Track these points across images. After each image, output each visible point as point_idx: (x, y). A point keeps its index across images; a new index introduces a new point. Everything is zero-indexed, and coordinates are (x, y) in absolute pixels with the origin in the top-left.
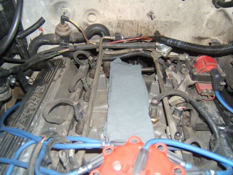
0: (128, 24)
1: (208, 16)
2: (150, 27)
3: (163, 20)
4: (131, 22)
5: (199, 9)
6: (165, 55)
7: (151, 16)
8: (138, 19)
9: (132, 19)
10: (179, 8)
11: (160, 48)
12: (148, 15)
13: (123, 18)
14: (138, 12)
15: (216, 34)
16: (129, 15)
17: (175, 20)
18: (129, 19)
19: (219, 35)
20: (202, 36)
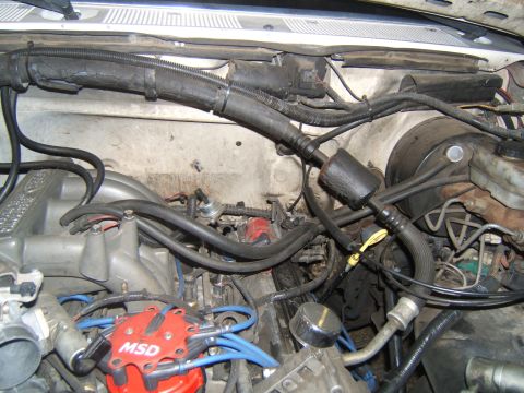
0: (163, 178)
1: (274, 166)
2: (198, 181)
3: (215, 172)
4: (169, 176)
5: (261, 156)
6: (213, 221)
7: (197, 167)
8: (178, 171)
9: (170, 172)
10: (234, 156)
11: (205, 211)
12: (192, 165)
13: (155, 170)
14: (176, 162)
15: (291, 188)
16: (163, 166)
17: (232, 171)
18: (164, 171)
19: (296, 190)
20: (271, 192)
